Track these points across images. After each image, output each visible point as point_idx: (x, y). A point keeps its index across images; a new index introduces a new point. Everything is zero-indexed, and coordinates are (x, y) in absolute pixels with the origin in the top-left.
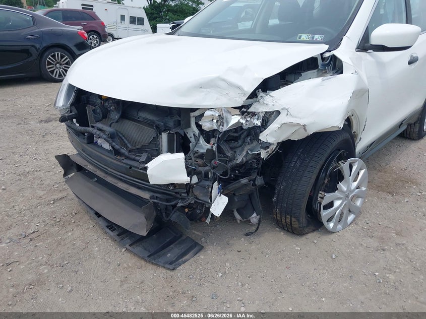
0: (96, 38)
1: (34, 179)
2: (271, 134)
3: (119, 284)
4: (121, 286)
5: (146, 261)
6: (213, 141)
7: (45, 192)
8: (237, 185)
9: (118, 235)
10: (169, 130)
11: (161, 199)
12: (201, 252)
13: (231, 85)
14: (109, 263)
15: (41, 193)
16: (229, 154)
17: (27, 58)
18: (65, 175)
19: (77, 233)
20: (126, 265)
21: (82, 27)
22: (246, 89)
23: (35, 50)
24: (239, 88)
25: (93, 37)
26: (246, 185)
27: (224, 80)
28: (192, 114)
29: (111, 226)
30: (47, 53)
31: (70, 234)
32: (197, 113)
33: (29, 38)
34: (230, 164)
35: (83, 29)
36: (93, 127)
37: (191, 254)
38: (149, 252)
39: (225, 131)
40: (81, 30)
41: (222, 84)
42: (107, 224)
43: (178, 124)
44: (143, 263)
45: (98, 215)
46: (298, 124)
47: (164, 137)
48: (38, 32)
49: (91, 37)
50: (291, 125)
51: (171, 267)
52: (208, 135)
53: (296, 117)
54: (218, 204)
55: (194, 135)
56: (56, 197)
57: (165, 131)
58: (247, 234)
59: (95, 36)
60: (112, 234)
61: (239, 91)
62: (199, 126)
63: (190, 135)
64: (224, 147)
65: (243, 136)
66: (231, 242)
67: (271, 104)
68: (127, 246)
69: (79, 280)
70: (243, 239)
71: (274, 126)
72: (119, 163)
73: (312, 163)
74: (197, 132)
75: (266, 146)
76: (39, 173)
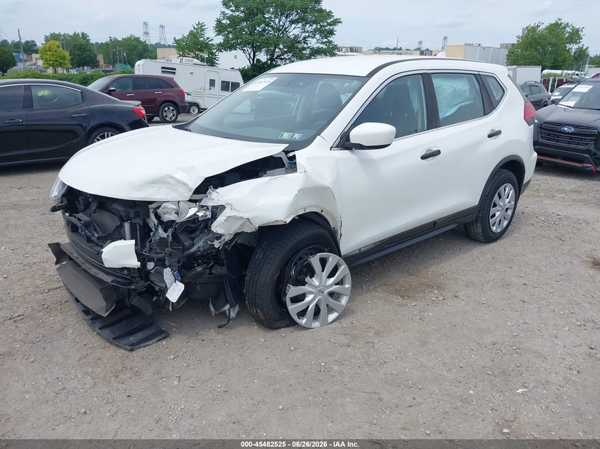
0: (173, 110)
1: (38, 269)
2: (219, 225)
3: (78, 359)
4: (78, 361)
5: (111, 343)
6: (170, 231)
7: (44, 282)
8: (193, 273)
9: (92, 319)
10: (130, 220)
11: (122, 284)
12: (166, 340)
13: (178, 181)
14: (78, 343)
15: (39, 282)
16: (187, 244)
17: (72, 140)
18: (56, 263)
19: (60, 318)
20: (91, 345)
21: (140, 102)
22: (190, 186)
23: (81, 129)
24: (185, 184)
25: (169, 108)
26: (201, 274)
27: (172, 178)
28: (150, 206)
29: (87, 311)
30: (96, 133)
31: (52, 318)
32: (154, 206)
33: (75, 117)
34: (186, 253)
35: (142, 104)
36: (75, 217)
37: (155, 340)
38: (115, 334)
39: (182, 222)
40: (138, 106)
41: (171, 181)
42: (84, 309)
43: (137, 215)
44: (108, 344)
45: (77, 300)
46: (242, 218)
47: (127, 226)
48: (87, 109)
49: (166, 109)
50: (235, 218)
51: (129, 348)
52: (167, 225)
53: (239, 211)
54: (174, 290)
55: (154, 225)
56: (52, 287)
57: (127, 221)
58: (220, 327)
59: (171, 108)
60: (86, 317)
61: (186, 188)
62: (158, 217)
63: (151, 225)
64: (183, 237)
65: (201, 227)
66: (201, 332)
67: (216, 199)
68: (97, 329)
69: (44, 354)
70: (213, 330)
71: (221, 218)
72: (90, 249)
73: (272, 255)
74: (156, 222)
75: (219, 237)
76: (45, 264)
